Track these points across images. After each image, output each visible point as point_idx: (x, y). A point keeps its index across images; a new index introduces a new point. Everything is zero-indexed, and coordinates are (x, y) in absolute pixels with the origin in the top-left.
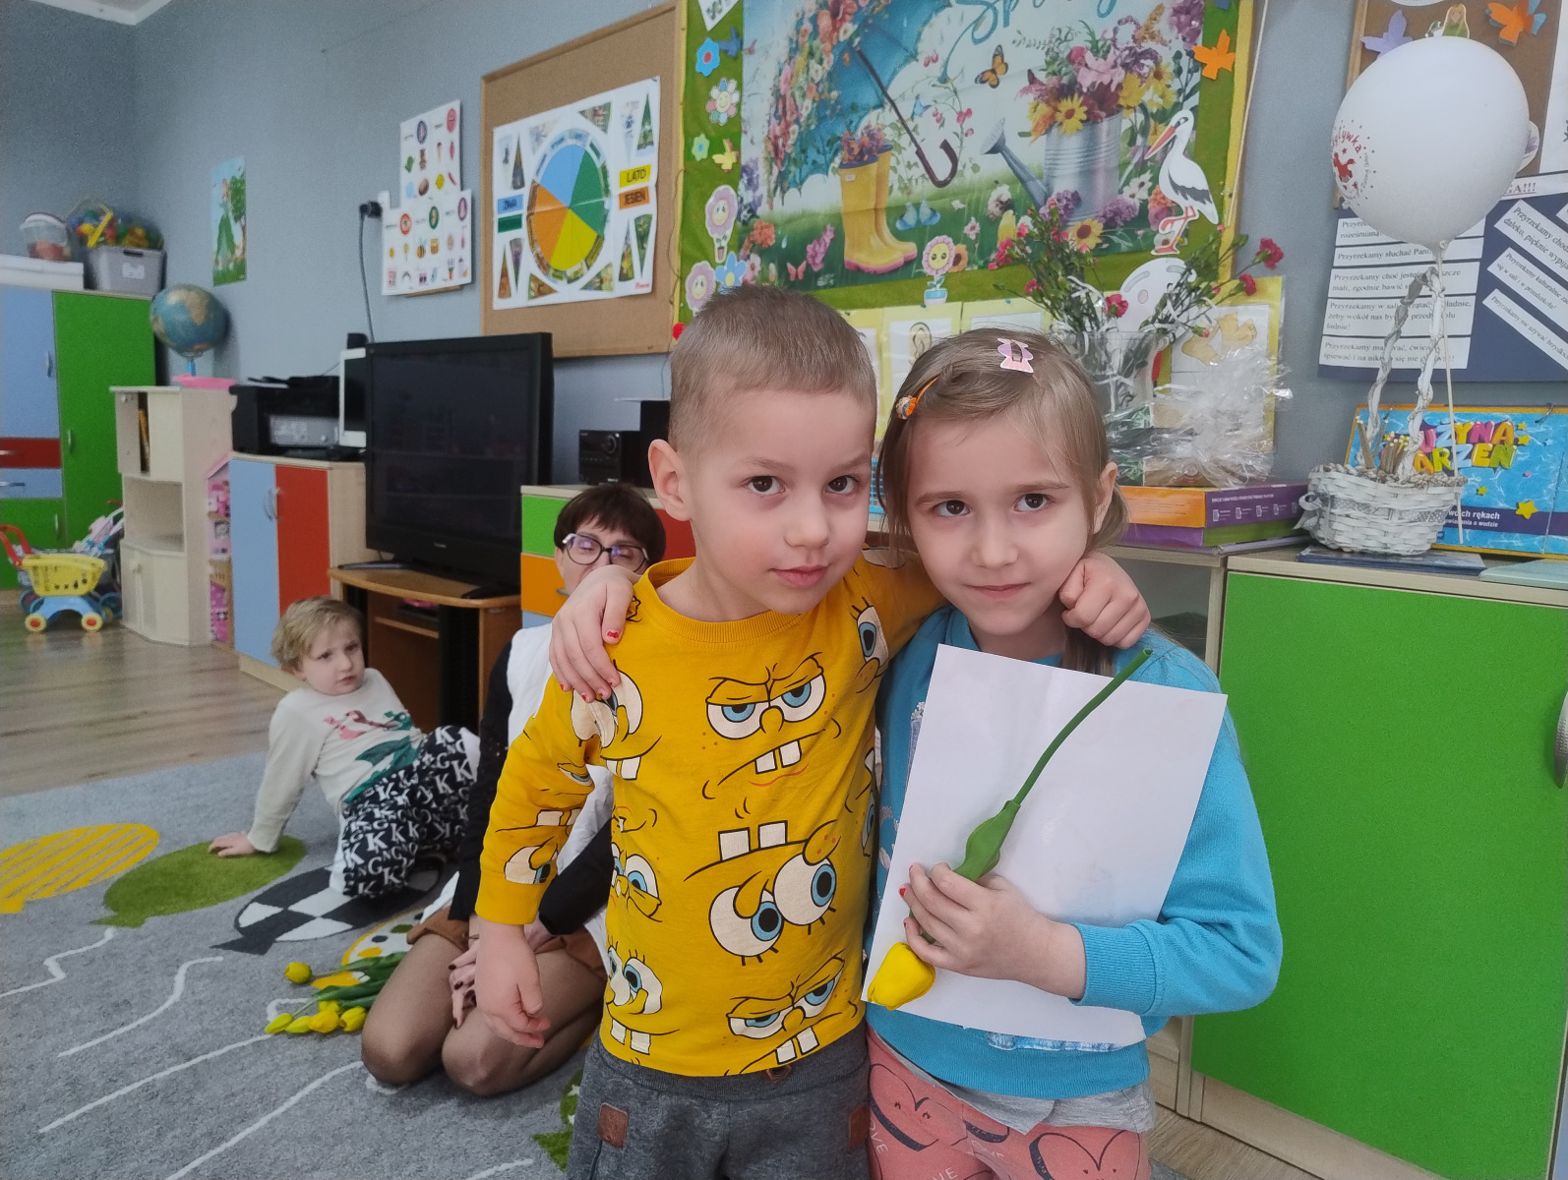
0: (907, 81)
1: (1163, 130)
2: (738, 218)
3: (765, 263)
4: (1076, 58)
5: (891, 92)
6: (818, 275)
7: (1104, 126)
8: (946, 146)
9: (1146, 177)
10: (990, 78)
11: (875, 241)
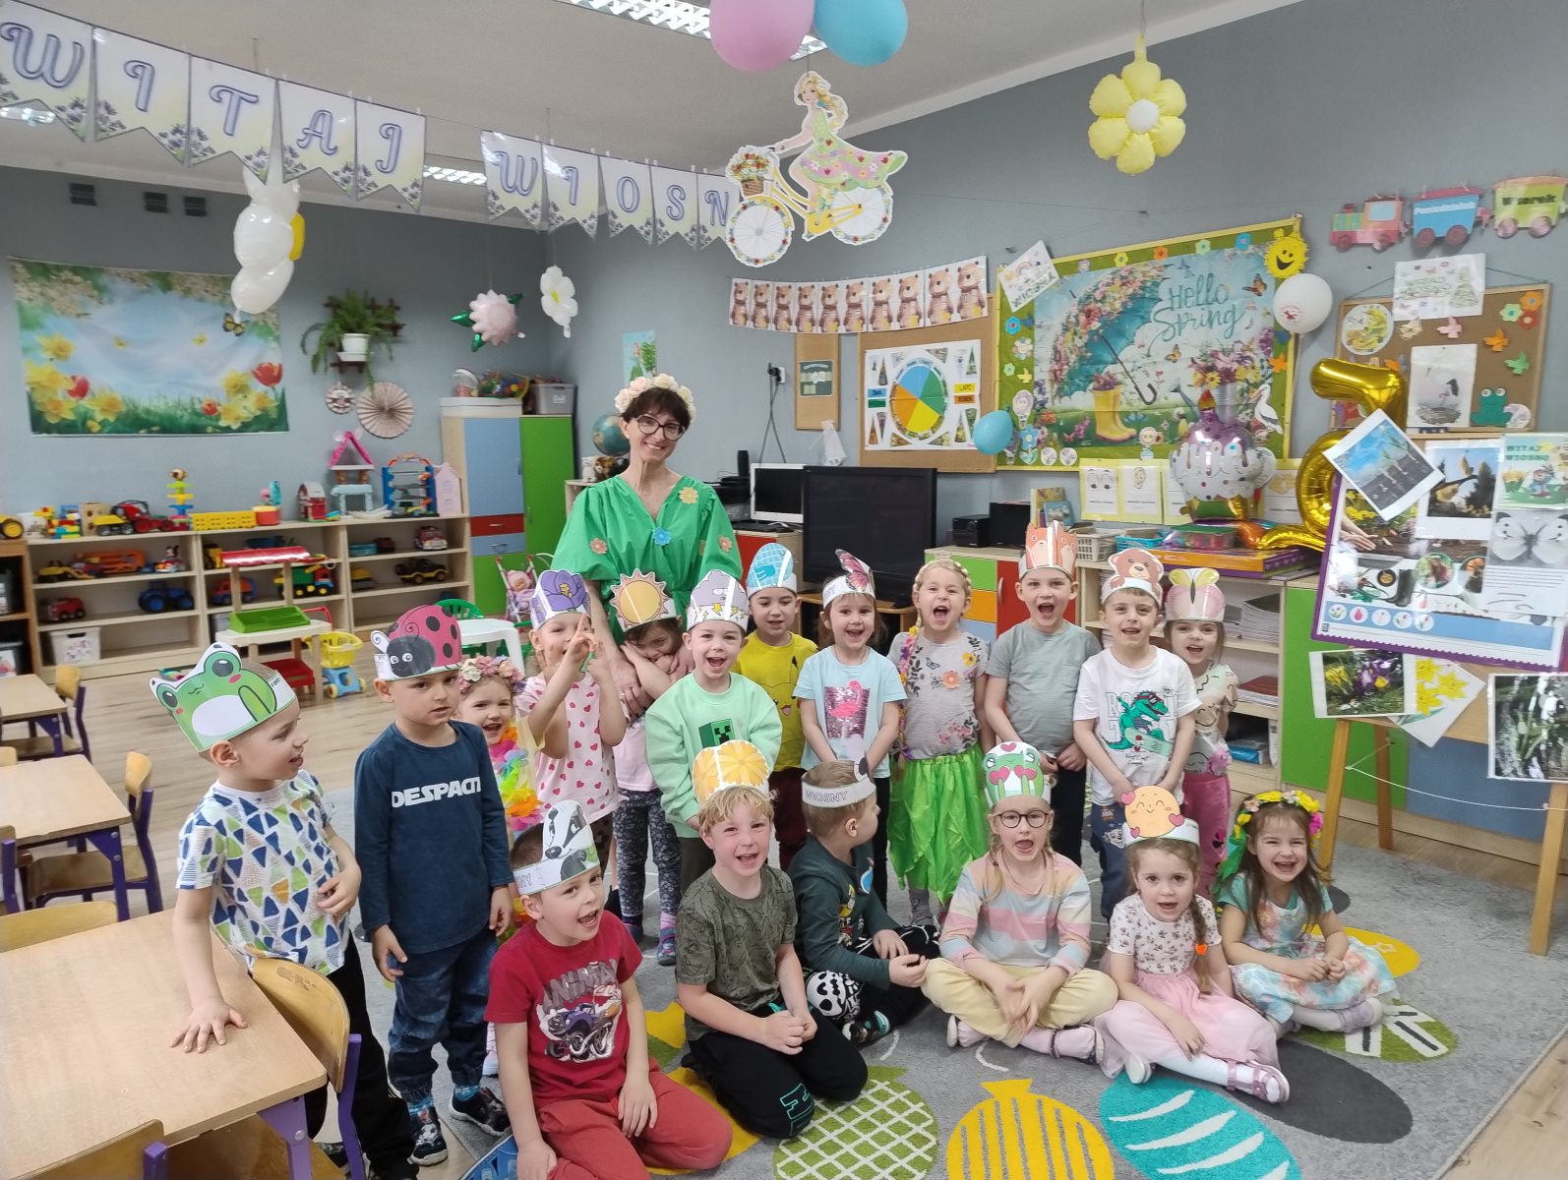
0: (1128, 353)
1: (1257, 391)
2: (1034, 408)
3: (1051, 433)
4: (1214, 355)
5: (1120, 357)
6: (1081, 440)
7: (1229, 386)
8: (1150, 386)
9: (1249, 411)
10: (1172, 358)
11: (1113, 426)
